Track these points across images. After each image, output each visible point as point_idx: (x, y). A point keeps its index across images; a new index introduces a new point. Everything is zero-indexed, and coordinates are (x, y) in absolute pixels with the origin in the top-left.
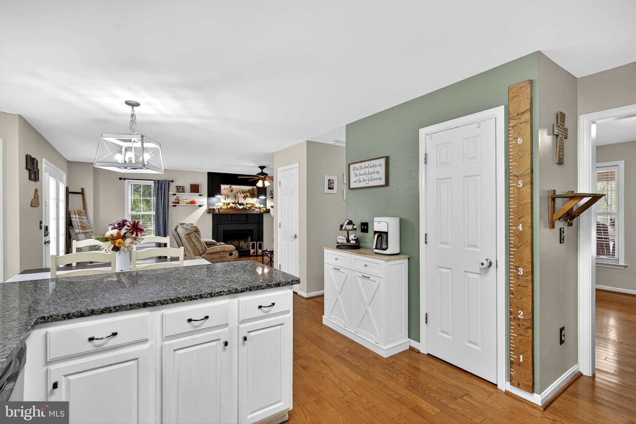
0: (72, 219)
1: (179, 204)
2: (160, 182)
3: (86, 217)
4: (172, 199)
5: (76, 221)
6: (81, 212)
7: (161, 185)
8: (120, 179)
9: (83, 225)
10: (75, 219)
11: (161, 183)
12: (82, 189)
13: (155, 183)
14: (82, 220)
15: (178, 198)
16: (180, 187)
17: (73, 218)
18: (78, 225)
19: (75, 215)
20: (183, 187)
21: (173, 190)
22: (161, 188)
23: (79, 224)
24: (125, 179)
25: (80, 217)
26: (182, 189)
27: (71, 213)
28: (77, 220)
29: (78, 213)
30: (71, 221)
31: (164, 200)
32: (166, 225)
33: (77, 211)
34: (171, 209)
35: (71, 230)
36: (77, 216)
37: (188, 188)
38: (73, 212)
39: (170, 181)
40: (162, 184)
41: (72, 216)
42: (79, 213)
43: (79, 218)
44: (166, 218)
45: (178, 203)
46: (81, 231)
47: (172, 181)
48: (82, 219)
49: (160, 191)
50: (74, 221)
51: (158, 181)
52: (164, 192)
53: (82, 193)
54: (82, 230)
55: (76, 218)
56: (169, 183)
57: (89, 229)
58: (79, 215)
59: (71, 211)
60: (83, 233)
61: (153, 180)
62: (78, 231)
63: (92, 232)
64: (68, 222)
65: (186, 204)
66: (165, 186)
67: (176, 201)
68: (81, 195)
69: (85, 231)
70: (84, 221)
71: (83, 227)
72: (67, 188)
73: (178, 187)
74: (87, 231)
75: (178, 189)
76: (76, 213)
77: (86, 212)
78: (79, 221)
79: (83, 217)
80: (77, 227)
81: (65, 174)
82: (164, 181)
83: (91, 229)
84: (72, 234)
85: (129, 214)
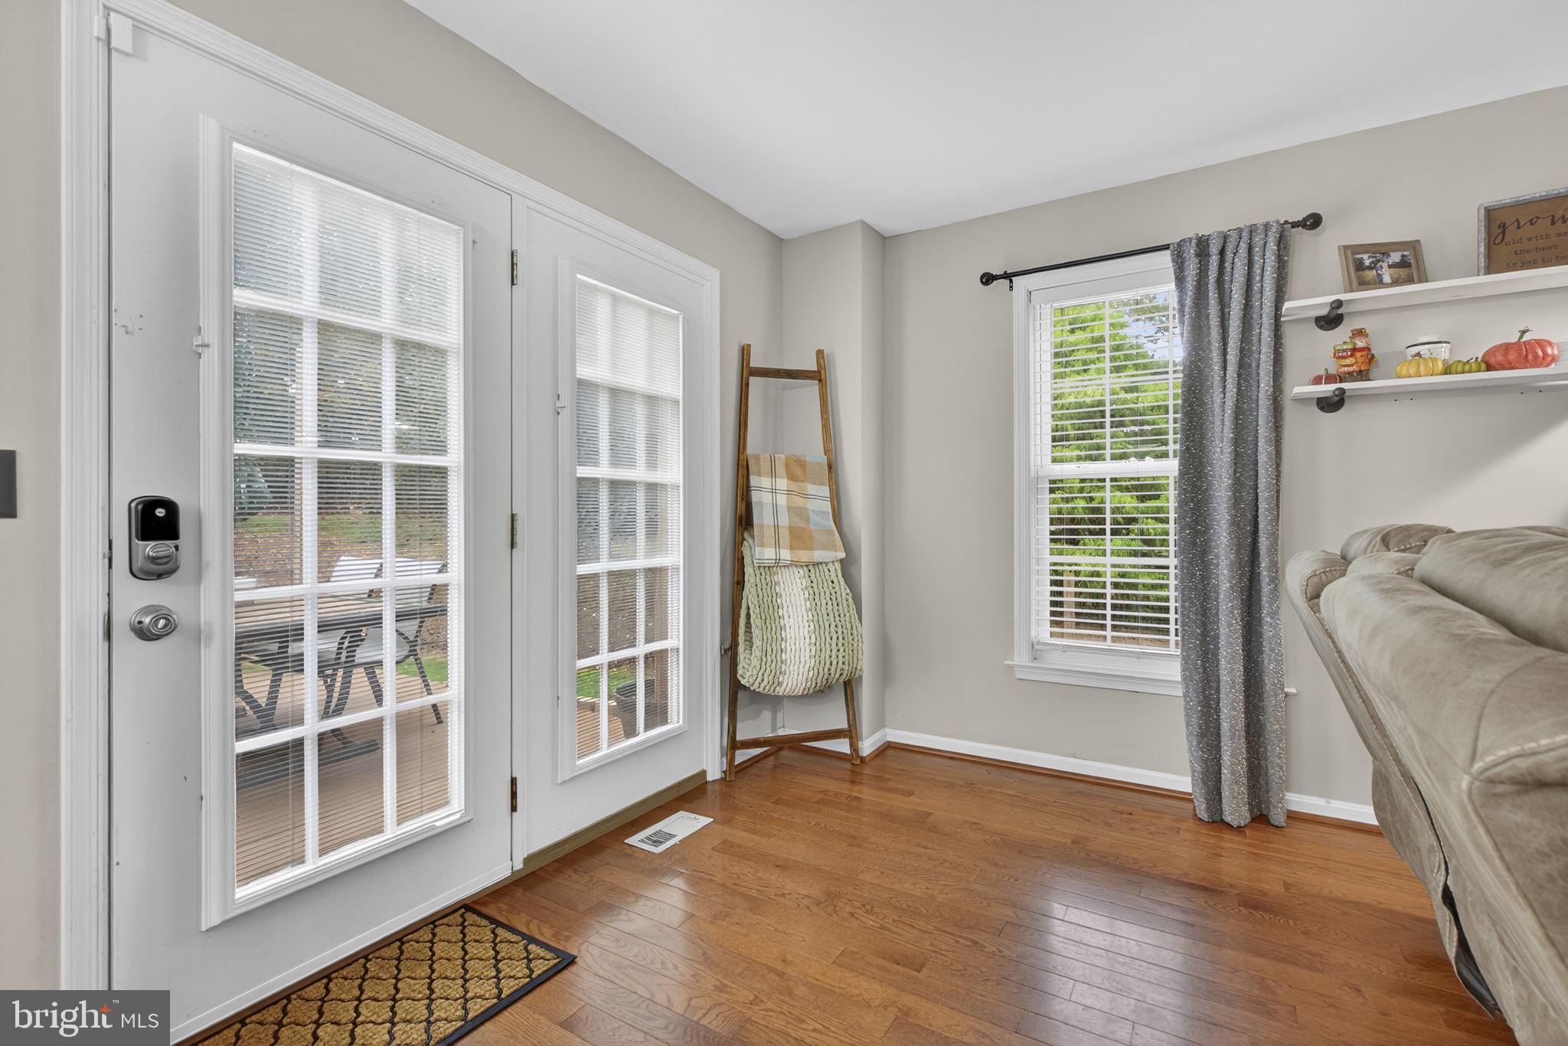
0: (755, 496)
1: (1374, 379)
2: (1214, 250)
3: (825, 491)
4: (1312, 352)
5: (775, 507)
6: (802, 464)
7: (1222, 263)
8: (988, 279)
9: (803, 525)
10: (768, 498)
11: (1222, 253)
12: (820, 355)
13: (1178, 260)
14: (799, 501)
15: (1360, 343)
16: (1381, 251)
17: (760, 489)
18: (776, 527)
19: (773, 475)
20: (1414, 246)
22: (1220, 281)
23: (784, 520)
24: (1008, 276)
25: (794, 486)
26: (1404, 264)
27: (752, 468)
28: (782, 500)
29: (787, 466)
30: (748, 507)
31: (1242, 365)
32: (1264, 543)
33: (787, 458)
34: (1301, 425)
35: (746, 551)
36: (783, 483)
37: (1455, 248)
38: (766, 465)
39: (1295, 225)
40: (1229, 257)
41: (754, 480)
42: (797, 470)
43: (789, 492)
44: (1263, 494)
45: (1366, 374)
46: (786, 555)
47: (1314, 222)
48: (806, 496)
49: (1213, 310)
50: (761, 504)
51: (1202, 243)
52: (1247, 306)
53: (818, 376)
54: (791, 548)
55: (774, 491)
56: (1282, 242)
57: (830, 550)
58: (792, 477)
59: (757, 458)
60: (794, 564)
61: (1166, 247)
62: (768, 554)
63: (848, 567)
64: (742, 507)
65: (1447, 371)
66: (1250, 264)
67: (1351, 364)
68: (812, 388)
69: (804, 556)
70: (812, 505)
71: (800, 538)
72: (745, 352)
73: (1365, 257)
74: (818, 555)
75: (1370, 268)
76: (781, 468)
77: (831, 467)
78: (789, 508)
79: (812, 489)
80: (769, 532)
81: (715, 275)
82: (1245, 235)
83: (834, 548)
84: (749, 570)
85: (1032, 474)
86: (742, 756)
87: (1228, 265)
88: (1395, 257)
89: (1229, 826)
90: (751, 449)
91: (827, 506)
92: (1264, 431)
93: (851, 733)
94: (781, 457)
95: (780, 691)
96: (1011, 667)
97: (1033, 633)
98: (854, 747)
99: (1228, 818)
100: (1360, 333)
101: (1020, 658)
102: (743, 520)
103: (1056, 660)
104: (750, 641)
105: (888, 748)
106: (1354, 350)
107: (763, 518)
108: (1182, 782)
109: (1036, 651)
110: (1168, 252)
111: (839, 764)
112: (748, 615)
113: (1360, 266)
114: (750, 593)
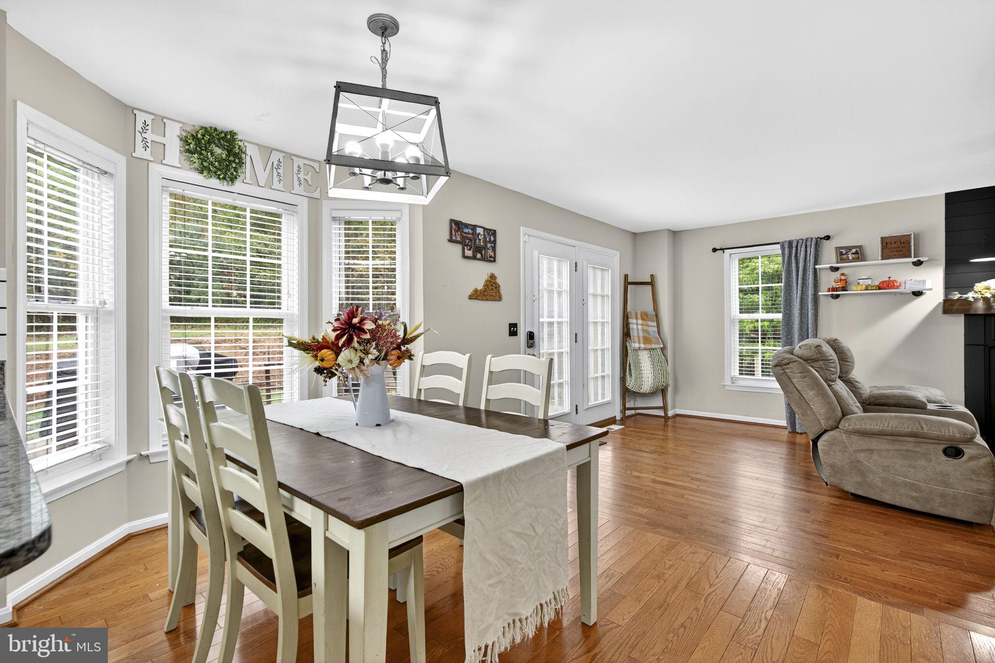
0: (631, 326)
1: (847, 291)
2: (794, 245)
3: (655, 324)
4: (828, 280)
5: (638, 330)
6: (646, 315)
7: (797, 250)
8: (715, 250)
9: (648, 336)
10: (635, 326)
11: (797, 247)
12: (652, 276)
13: (783, 248)
14: (646, 328)
15: (843, 278)
16: (849, 249)
17: (632, 323)
18: (639, 337)
19: (637, 319)
20: (860, 247)
21: (829, 257)
22: (796, 256)
23: (641, 334)
24: (723, 249)
25: (644, 322)
26: (856, 253)
27: (629, 316)
28: (640, 327)
29: (641, 315)
30: (628, 330)
31: (803, 283)
33: (641, 313)
34: (824, 303)
35: (628, 344)
36: (640, 321)
37: (874, 248)
38: (634, 315)
39: (821, 239)
40: (799, 248)
41: (630, 321)
42: (645, 316)
43: (642, 324)
45: (844, 289)
46: (642, 346)
47: (828, 238)
48: (648, 326)
49: (794, 265)
50: (633, 328)
51: (790, 243)
52: (805, 264)
53: (652, 283)
54: (644, 344)
55: (637, 324)
56: (817, 244)
57: (657, 344)
58: (643, 319)
59: (631, 312)
60: (646, 349)
61: (778, 243)
62: (637, 345)
63: (663, 349)
64: (626, 330)
65: (867, 289)
66: (806, 251)
67: (840, 285)
68: (649, 287)
69: (649, 346)
70: (650, 329)
71: (647, 340)
72: (626, 276)
73: (843, 250)
74: (654, 346)
75: (844, 254)
76: (639, 316)
77: (657, 316)
78: (642, 330)
79: (650, 323)
80: (636, 339)
81: (618, 253)
82: (804, 242)
83: (659, 344)
84: (629, 351)
85: (732, 318)
86: (628, 413)
87: (799, 251)
88: (854, 250)
89: (798, 433)
90: (629, 309)
91: (656, 329)
92: (810, 306)
93: (665, 408)
94: (639, 312)
95: (642, 391)
96: (724, 385)
97: (732, 374)
98: (666, 413)
99: (797, 431)
100: (843, 274)
101: (728, 382)
102: (626, 334)
103: (741, 383)
104: (631, 375)
105: (677, 416)
106: (841, 280)
107: (634, 333)
108: (784, 423)
109: (733, 380)
110: (779, 245)
111: (659, 419)
112: (630, 366)
113: (841, 254)
114: (630, 359)
